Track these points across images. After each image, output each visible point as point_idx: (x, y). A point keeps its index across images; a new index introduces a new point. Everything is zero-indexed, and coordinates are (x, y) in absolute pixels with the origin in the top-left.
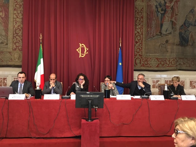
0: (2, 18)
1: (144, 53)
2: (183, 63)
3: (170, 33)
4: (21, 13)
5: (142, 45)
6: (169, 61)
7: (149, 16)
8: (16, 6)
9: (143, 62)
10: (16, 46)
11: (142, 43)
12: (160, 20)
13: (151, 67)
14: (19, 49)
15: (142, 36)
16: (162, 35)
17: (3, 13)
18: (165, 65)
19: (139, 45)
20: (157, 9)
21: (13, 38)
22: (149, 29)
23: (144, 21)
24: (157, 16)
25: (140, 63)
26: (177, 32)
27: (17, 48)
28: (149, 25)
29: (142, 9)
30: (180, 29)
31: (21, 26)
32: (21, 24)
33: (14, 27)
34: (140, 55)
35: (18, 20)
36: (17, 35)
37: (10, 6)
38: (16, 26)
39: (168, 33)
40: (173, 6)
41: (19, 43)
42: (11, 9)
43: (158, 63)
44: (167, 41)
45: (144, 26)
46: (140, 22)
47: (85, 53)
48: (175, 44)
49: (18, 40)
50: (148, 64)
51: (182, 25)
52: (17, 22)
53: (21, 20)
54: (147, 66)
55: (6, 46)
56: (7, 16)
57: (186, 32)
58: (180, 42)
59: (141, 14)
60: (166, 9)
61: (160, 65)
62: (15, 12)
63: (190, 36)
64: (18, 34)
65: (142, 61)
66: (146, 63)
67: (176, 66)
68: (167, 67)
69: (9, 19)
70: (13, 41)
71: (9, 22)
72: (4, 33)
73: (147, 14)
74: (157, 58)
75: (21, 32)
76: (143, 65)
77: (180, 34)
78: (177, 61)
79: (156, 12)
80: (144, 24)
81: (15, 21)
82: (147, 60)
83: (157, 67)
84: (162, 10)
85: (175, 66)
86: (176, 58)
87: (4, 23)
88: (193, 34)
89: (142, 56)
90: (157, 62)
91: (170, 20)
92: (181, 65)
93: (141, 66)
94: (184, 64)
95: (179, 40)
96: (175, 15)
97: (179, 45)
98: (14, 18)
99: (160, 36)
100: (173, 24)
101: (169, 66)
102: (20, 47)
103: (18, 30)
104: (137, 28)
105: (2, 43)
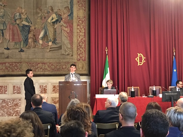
0: (67, 33)
4: (83, 28)
8: (79, 22)
10: (80, 57)
17: (68, 28)
21: (78, 50)
27: (81, 58)
31: (83, 40)
32: (84, 37)
33: (78, 40)
35: (81, 34)
37: (74, 22)
38: (80, 40)
41: (82, 54)
42: (75, 25)
47: (143, 61)
49: (81, 51)
53: (83, 34)
55: (72, 57)
56: (72, 31)
62: (79, 27)
64: (81, 46)
69: (73, 33)
70: (77, 53)
71: (74, 36)
72: (69, 46)
75: (84, 45)
81: (79, 35)
87: (69, 37)
102: (83, 58)
103: (81, 42)
105: (68, 55)
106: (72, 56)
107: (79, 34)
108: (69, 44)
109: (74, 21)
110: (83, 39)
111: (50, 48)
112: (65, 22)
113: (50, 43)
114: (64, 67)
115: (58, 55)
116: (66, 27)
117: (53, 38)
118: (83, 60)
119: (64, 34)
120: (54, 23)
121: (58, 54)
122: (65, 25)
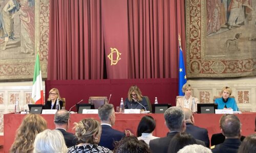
0: (28, 24)
1: (203, 54)
4: (47, 16)
5: (200, 44)
6: (242, 64)
7: (209, 3)
8: (42, 9)
9: (202, 67)
10: (44, 56)
11: (200, 41)
12: (226, 6)
13: (214, 73)
15: (199, 32)
16: (230, 28)
17: (28, 18)
18: (236, 69)
19: (196, 44)
21: (40, 47)
22: (209, 21)
23: (203, 11)
24: (222, 2)
25: (199, 68)
28: (209, 16)
32: (48, 29)
33: (41, 33)
34: (197, 57)
35: (44, 24)
36: (44, 42)
38: (43, 32)
39: (239, 24)
41: (46, 51)
42: (37, 12)
43: (225, 67)
45: (202, 17)
46: (196, 13)
48: (250, 39)
49: (45, 48)
50: (210, 70)
52: (44, 27)
53: (47, 25)
54: (208, 72)
55: (33, 56)
56: (33, 22)
59: (198, 1)
61: (228, 70)
62: (42, 15)
66: (207, 68)
67: (253, 70)
68: (239, 72)
69: (35, 24)
70: (40, 50)
72: (30, 42)
74: (223, 60)
75: (48, 39)
76: (203, 71)
78: (255, 64)
80: (202, 14)
81: (42, 26)
82: (208, 64)
83: (224, 72)
85: (251, 70)
86: (252, 59)
87: (30, 29)
89: (200, 58)
90: (223, 66)
91: (241, 4)
98: (40, 23)
99: (227, 29)
100: (247, 10)
101: (241, 72)
102: (47, 57)
103: (45, 36)
104: (192, 21)
105: (28, 53)
106: (34, 54)
108: (29, 39)
109: (36, 7)
110: (47, 31)
111: (7, 46)
112: (24, 10)
113: (7, 39)
114: (24, 69)
115: (16, 54)
116: (25, 17)
117: (10, 32)
118: (47, 60)
119: (24, 26)
120: (10, 12)
121: (16, 52)
122: (24, 14)
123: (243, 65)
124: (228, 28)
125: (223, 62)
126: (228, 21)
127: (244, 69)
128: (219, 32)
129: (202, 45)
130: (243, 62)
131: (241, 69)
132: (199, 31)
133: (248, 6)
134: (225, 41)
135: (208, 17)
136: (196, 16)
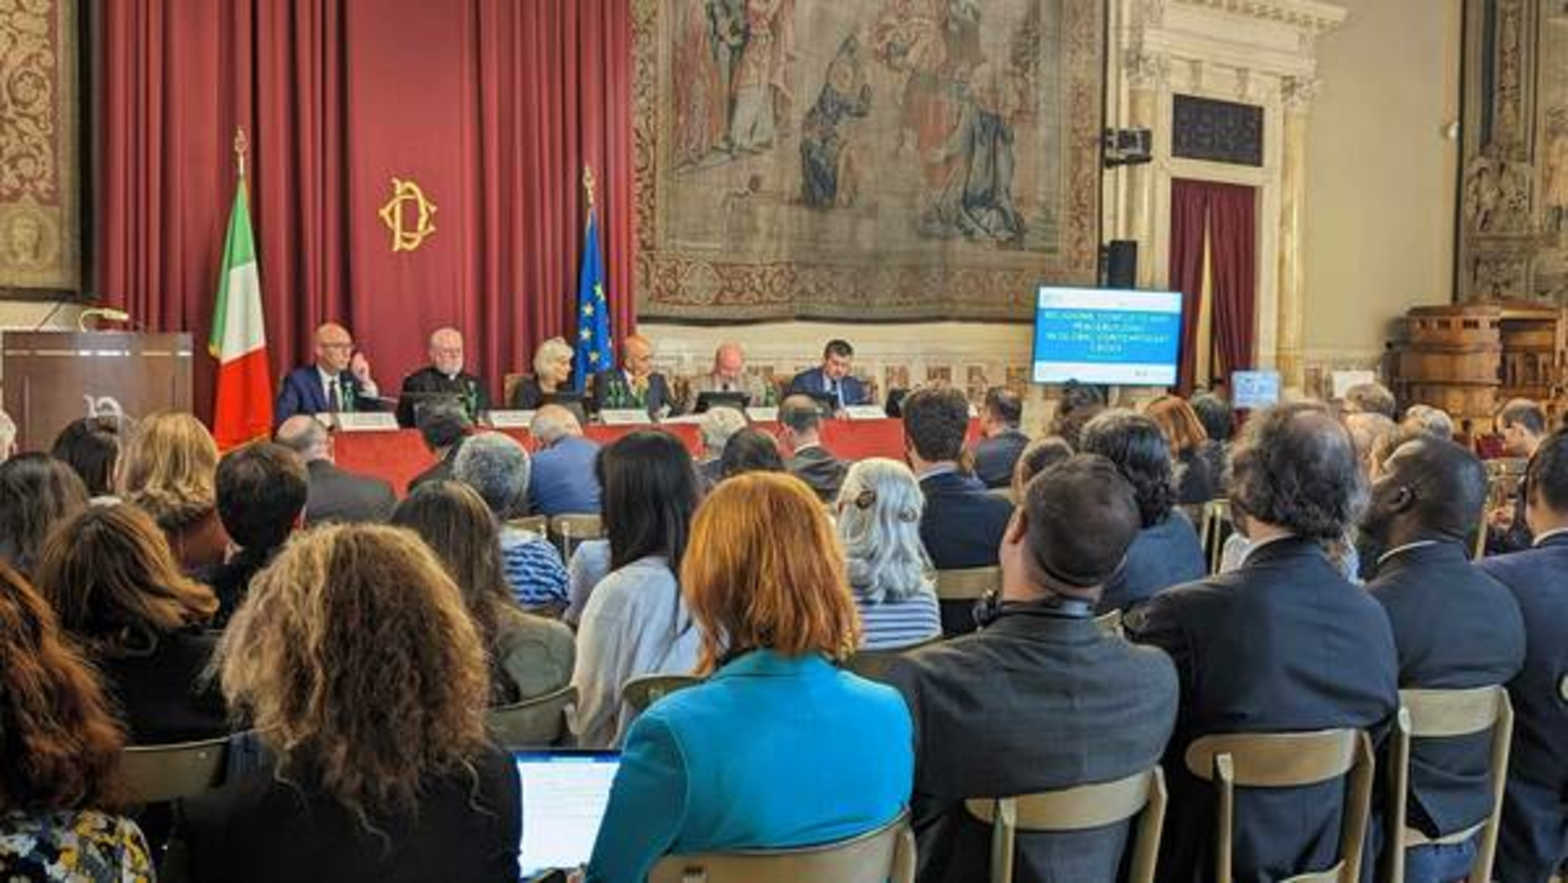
1: (660, 234)
2: (817, 286)
3: (767, 145)
5: (653, 195)
6: (762, 277)
7: (679, 55)
9: (657, 281)
10: (20, 177)
11: (653, 186)
13: (690, 303)
14: (35, 194)
15: (652, 153)
16: (735, 153)
18: (748, 293)
20: (715, 23)
21: (2, 130)
22: (681, 120)
23: (662, 79)
24: (716, 57)
25: (647, 284)
26: (795, 142)
27: (28, 186)
28: (679, 100)
29: (653, 19)
30: (803, 129)
31: (43, 61)
32: (44, 46)
34: (643, 243)
35: (21, 20)
36: (20, 109)
38: (15, 59)
39: (760, 145)
40: (775, 16)
41: (33, 157)
43: (719, 284)
44: (755, 183)
45: (661, 100)
46: (644, 82)
47: (421, 227)
48: (786, 198)
49: (26, 139)
50: (680, 290)
51: (813, 111)
52: (21, 32)
53: (41, 26)
54: (672, 298)
57: (828, 145)
58: (803, 189)
59: (650, 43)
60: (748, 26)
61: (729, 296)
63: (842, 163)
64: (26, 105)
65: (652, 274)
66: (670, 283)
67: (791, 300)
68: (755, 304)
73: (674, 44)
74: (714, 259)
75: (45, 96)
76: (660, 295)
77: (806, 149)
78: (792, 281)
79: (712, 39)
80: (659, 91)
81: (7, 29)
82: (674, 271)
83: (717, 303)
84: (734, 30)
85: (785, 298)
86: (789, 264)
88: (853, 154)
89: (652, 248)
90: (715, 280)
91: (765, 78)
92: (809, 294)
93: (650, 299)
94: (820, 290)
95: (801, 180)
96: (783, 59)
97: (799, 202)
99: (725, 157)
100: (778, 99)
101: (762, 302)
102: (42, 185)
103: (29, 80)
107: (10, 25)
110: (39, 55)
118: (41, 201)
123: (767, 280)
124: (729, 152)
125: (715, 265)
126: (730, 127)
127: (768, 294)
128: (706, 162)
129: (660, 202)
130: (765, 272)
131: (760, 294)
132: (651, 149)
133: (781, 84)
134: (721, 195)
135: (677, 105)
136: (643, 94)
